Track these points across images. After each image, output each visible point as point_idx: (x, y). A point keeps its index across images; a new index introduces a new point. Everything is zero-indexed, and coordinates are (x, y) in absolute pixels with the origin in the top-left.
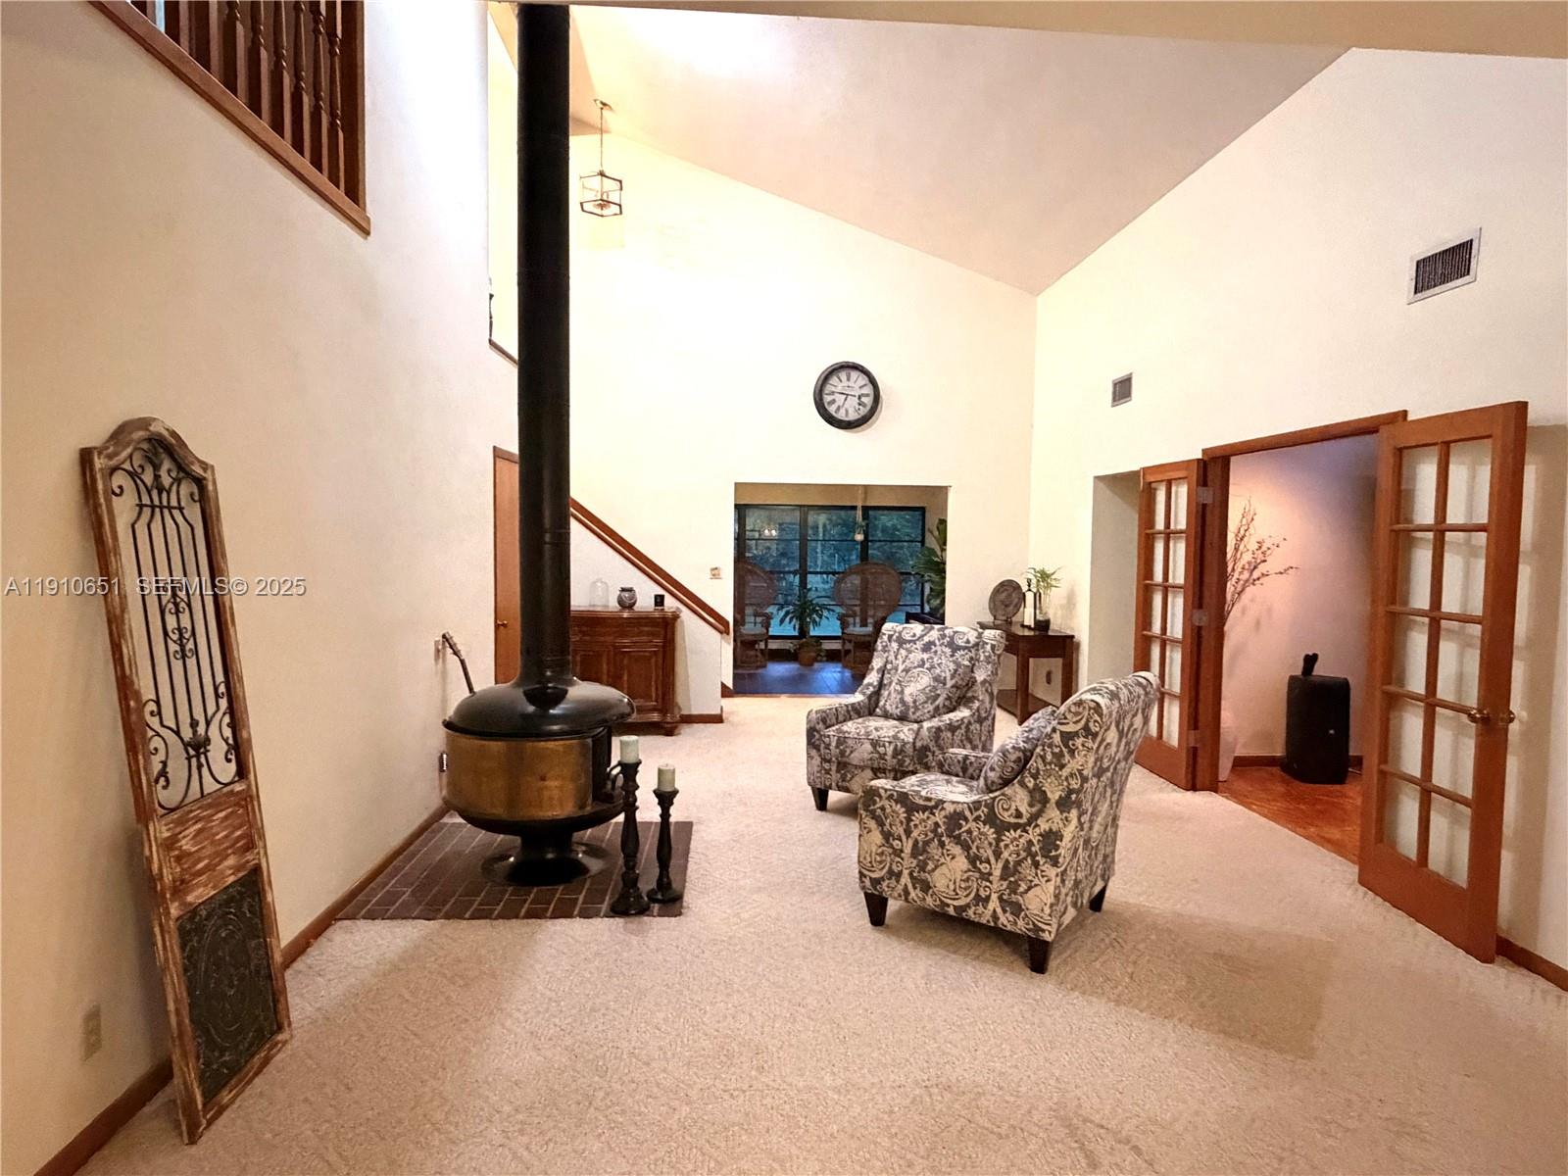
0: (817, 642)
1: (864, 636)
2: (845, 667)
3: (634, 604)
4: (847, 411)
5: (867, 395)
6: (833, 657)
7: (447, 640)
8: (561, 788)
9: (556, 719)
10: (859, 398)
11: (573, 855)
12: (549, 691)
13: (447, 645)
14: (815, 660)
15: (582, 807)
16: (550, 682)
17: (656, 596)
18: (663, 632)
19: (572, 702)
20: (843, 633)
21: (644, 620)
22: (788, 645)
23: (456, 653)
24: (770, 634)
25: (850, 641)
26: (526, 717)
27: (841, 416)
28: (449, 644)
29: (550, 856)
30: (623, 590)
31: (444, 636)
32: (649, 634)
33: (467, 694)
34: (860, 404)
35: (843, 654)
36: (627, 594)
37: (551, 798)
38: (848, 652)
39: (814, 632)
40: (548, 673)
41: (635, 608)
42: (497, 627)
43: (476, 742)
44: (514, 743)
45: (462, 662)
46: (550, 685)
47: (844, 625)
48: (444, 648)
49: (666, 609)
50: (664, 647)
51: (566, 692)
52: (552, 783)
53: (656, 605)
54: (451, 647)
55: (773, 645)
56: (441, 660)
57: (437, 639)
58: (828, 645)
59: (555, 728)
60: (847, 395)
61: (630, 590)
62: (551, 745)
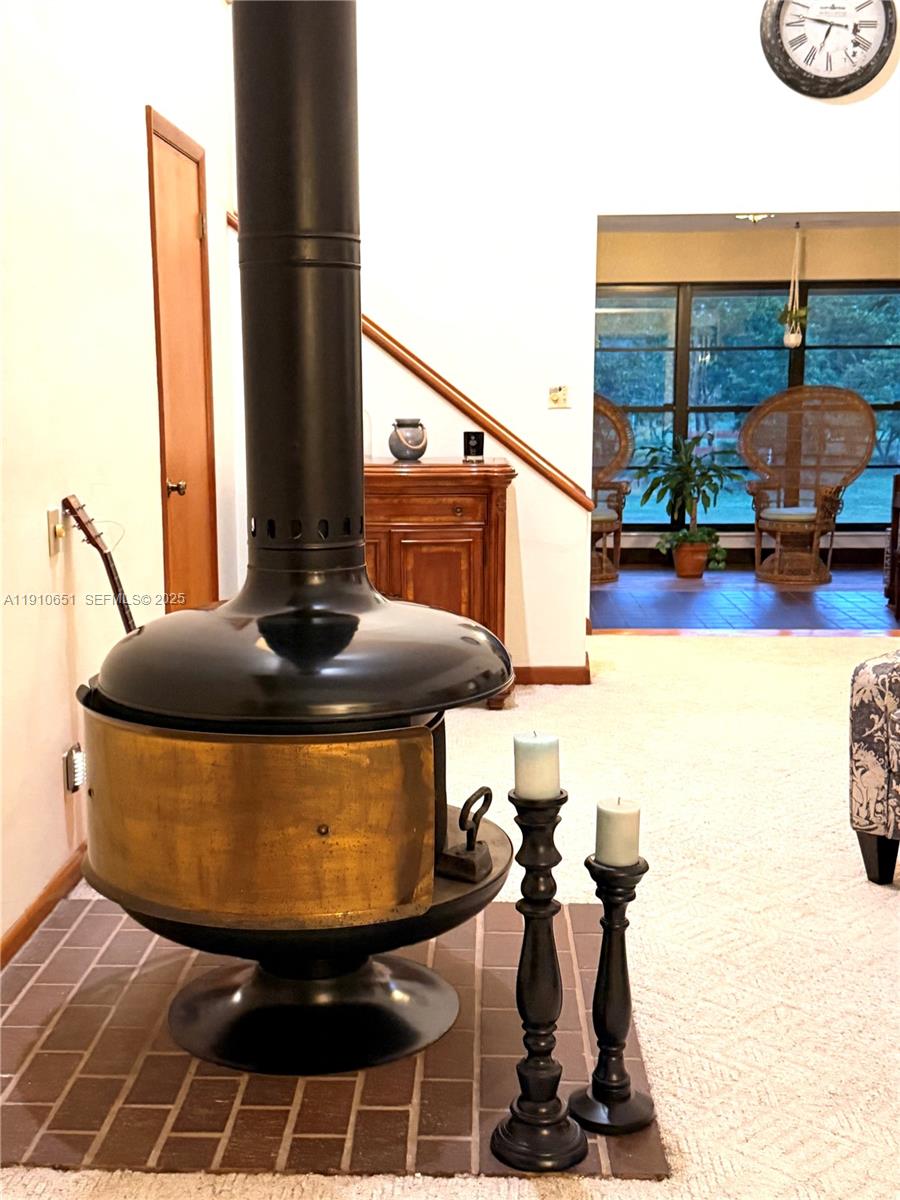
0: (709, 534)
1: (803, 522)
2: (760, 579)
3: (422, 452)
4: (829, 59)
5: (872, 24)
6: (739, 561)
7: (73, 512)
8: (364, 852)
9: (341, 688)
10: (856, 30)
11: (377, 998)
12: (316, 621)
13: (73, 521)
14: (706, 567)
15: (405, 898)
16: (319, 601)
17: (468, 436)
18: (481, 507)
19: (369, 646)
20: (758, 518)
21: (442, 483)
22: (653, 541)
23: (92, 540)
24: (624, 521)
25: (773, 534)
26: (266, 681)
27: (817, 68)
28: (78, 519)
29: (323, 999)
30: (401, 424)
31: (66, 504)
32: (455, 509)
33: (121, 633)
34: (856, 44)
35: (757, 554)
36: (405, 433)
37: (341, 880)
38: (766, 553)
39: (703, 516)
40: (316, 580)
41: (425, 459)
42: (167, 491)
43: (161, 740)
44: (246, 747)
45: (107, 559)
46: (317, 607)
47: (759, 504)
48: (66, 527)
49: (486, 462)
50: (485, 535)
51: (353, 625)
52: (345, 841)
53: (467, 453)
54: (82, 526)
55: (629, 541)
56: (61, 555)
57: (52, 509)
58: (728, 541)
59: (341, 709)
60: (831, 25)
61: (415, 424)
62: (338, 750)
